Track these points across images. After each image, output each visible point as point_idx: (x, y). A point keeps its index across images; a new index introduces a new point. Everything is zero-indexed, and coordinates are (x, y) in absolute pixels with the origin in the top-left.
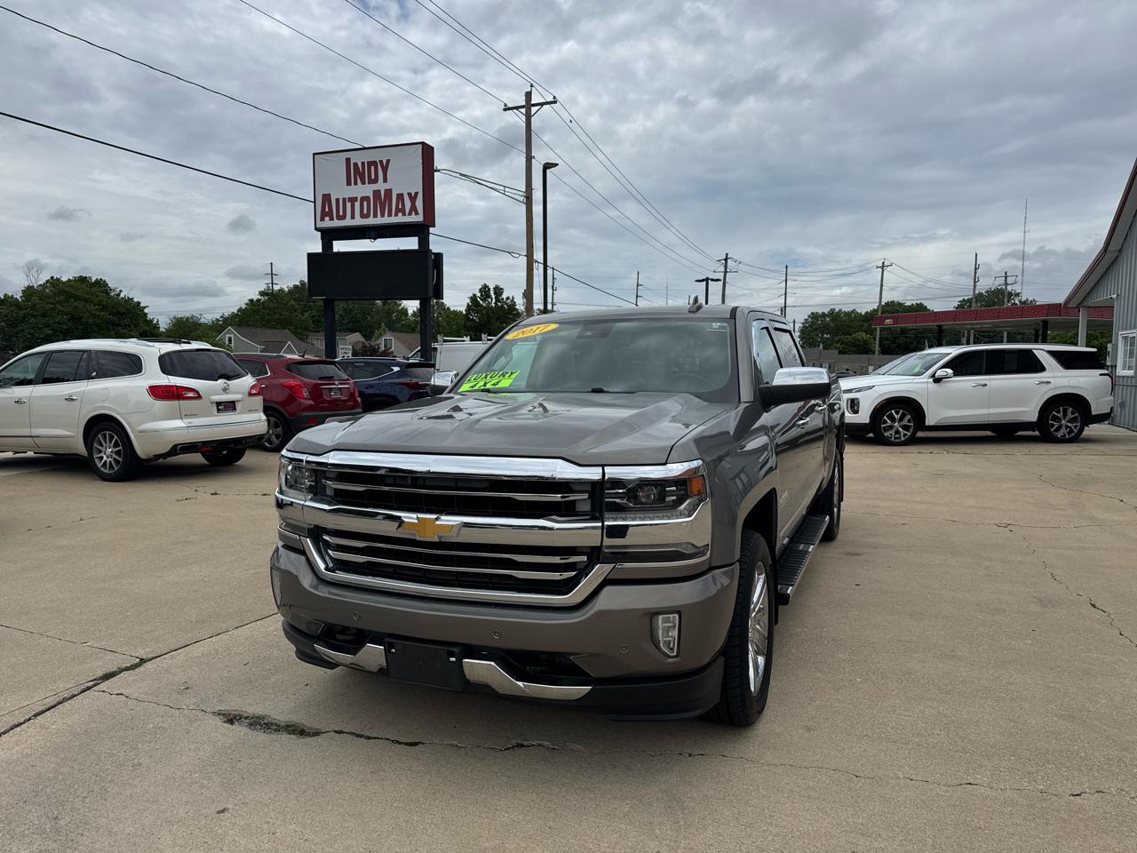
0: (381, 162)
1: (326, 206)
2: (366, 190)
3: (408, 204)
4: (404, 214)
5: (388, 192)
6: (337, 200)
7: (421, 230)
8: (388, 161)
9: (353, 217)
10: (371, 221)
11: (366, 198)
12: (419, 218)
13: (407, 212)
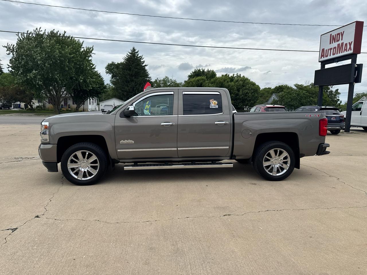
0: (341, 33)
1: (323, 53)
3: (348, 47)
4: (346, 51)
5: (342, 44)
6: (326, 50)
7: (353, 56)
8: (344, 32)
9: (330, 55)
10: (336, 56)
13: (348, 50)
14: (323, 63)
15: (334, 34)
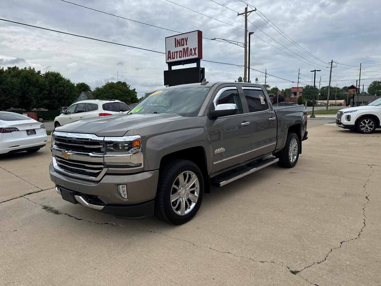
0: (185, 38)
1: (169, 55)
2: (180, 48)
3: (193, 52)
4: (192, 56)
5: (187, 48)
6: (172, 53)
7: (197, 61)
8: (187, 38)
9: (177, 58)
10: (182, 59)
11: (181, 51)
12: (196, 56)
13: (193, 54)
14: (170, 64)
15: (178, 38)
